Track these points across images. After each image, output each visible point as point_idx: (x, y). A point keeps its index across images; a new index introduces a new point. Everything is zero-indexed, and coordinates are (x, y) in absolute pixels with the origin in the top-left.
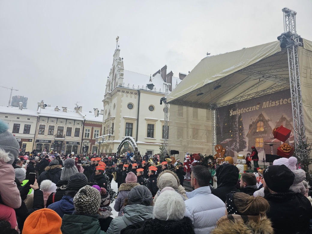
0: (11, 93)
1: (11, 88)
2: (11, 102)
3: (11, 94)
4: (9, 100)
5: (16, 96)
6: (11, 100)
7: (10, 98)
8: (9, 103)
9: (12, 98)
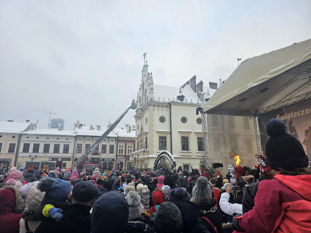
0: (50, 116)
1: (50, 112)
2: (50, 125)
3: (50, 118)
4: (48, 123)
5: (54, 119)
6: (50, 122)
7: (49, 121)
8: (49, 125)
9: (51, 122)
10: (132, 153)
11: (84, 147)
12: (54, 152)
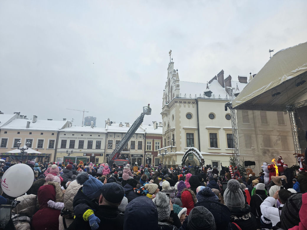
0: (84, 114)
1: (83, 110)
2: (84, 122)
3: (83, 116)
4: (82, 121)
5: (87, 117)
6: (84, 120)
7: (83, 119)
8: (83, 123)
9: (85, 119)
10: (159, 149)
11: (114, 144)
12: (88, 148)
